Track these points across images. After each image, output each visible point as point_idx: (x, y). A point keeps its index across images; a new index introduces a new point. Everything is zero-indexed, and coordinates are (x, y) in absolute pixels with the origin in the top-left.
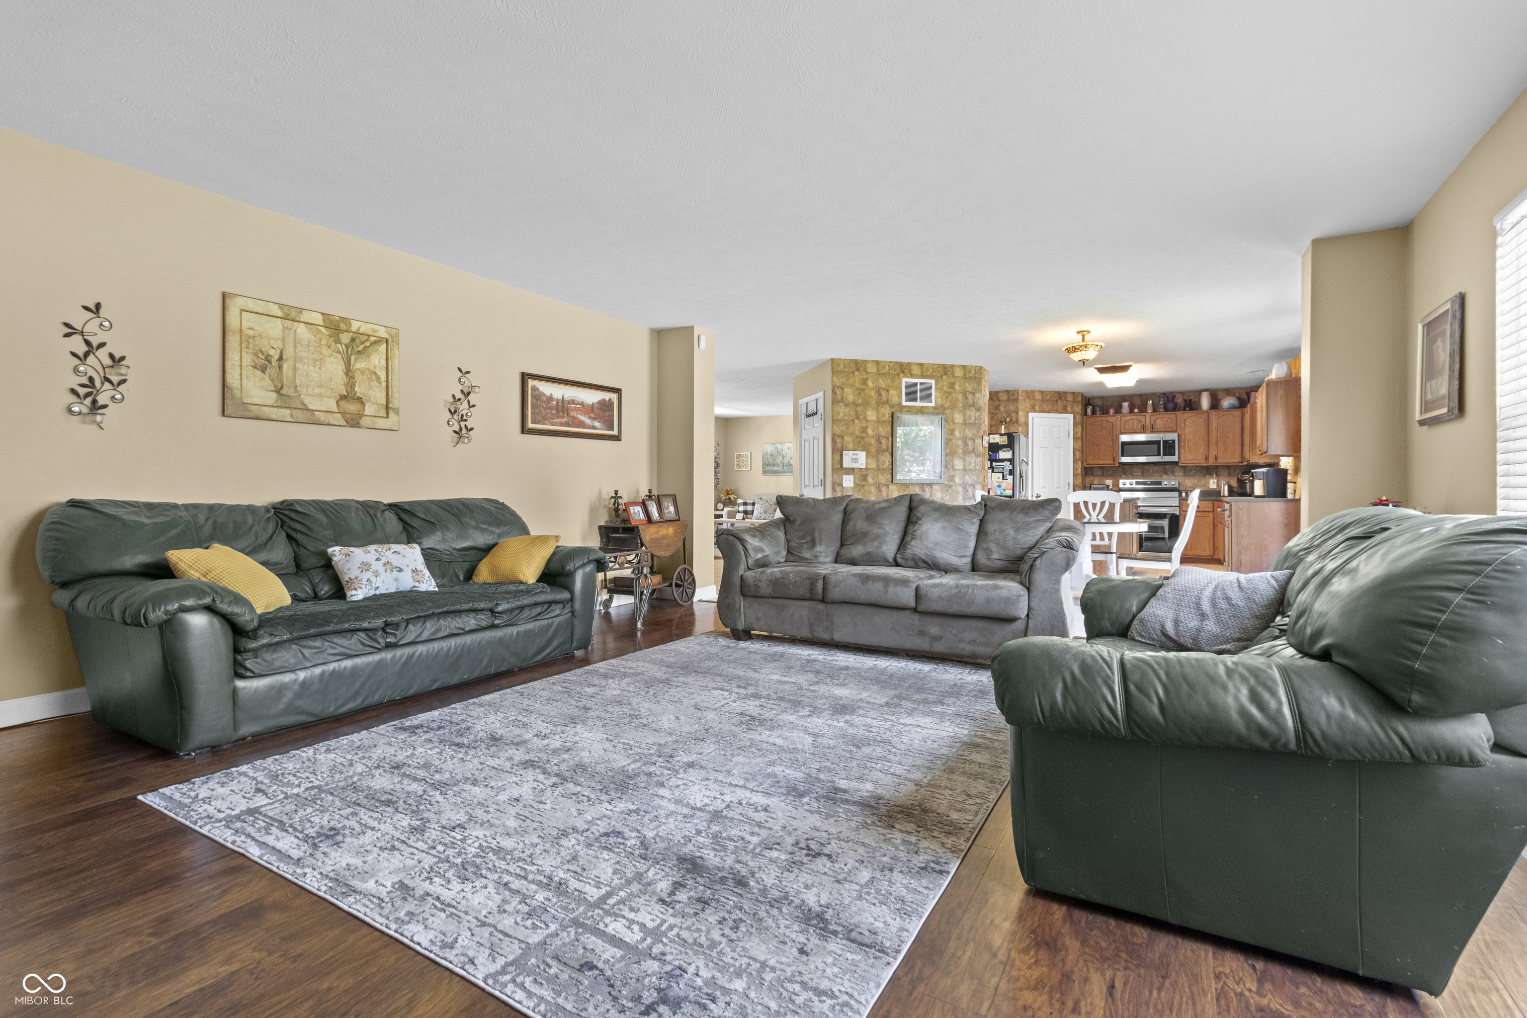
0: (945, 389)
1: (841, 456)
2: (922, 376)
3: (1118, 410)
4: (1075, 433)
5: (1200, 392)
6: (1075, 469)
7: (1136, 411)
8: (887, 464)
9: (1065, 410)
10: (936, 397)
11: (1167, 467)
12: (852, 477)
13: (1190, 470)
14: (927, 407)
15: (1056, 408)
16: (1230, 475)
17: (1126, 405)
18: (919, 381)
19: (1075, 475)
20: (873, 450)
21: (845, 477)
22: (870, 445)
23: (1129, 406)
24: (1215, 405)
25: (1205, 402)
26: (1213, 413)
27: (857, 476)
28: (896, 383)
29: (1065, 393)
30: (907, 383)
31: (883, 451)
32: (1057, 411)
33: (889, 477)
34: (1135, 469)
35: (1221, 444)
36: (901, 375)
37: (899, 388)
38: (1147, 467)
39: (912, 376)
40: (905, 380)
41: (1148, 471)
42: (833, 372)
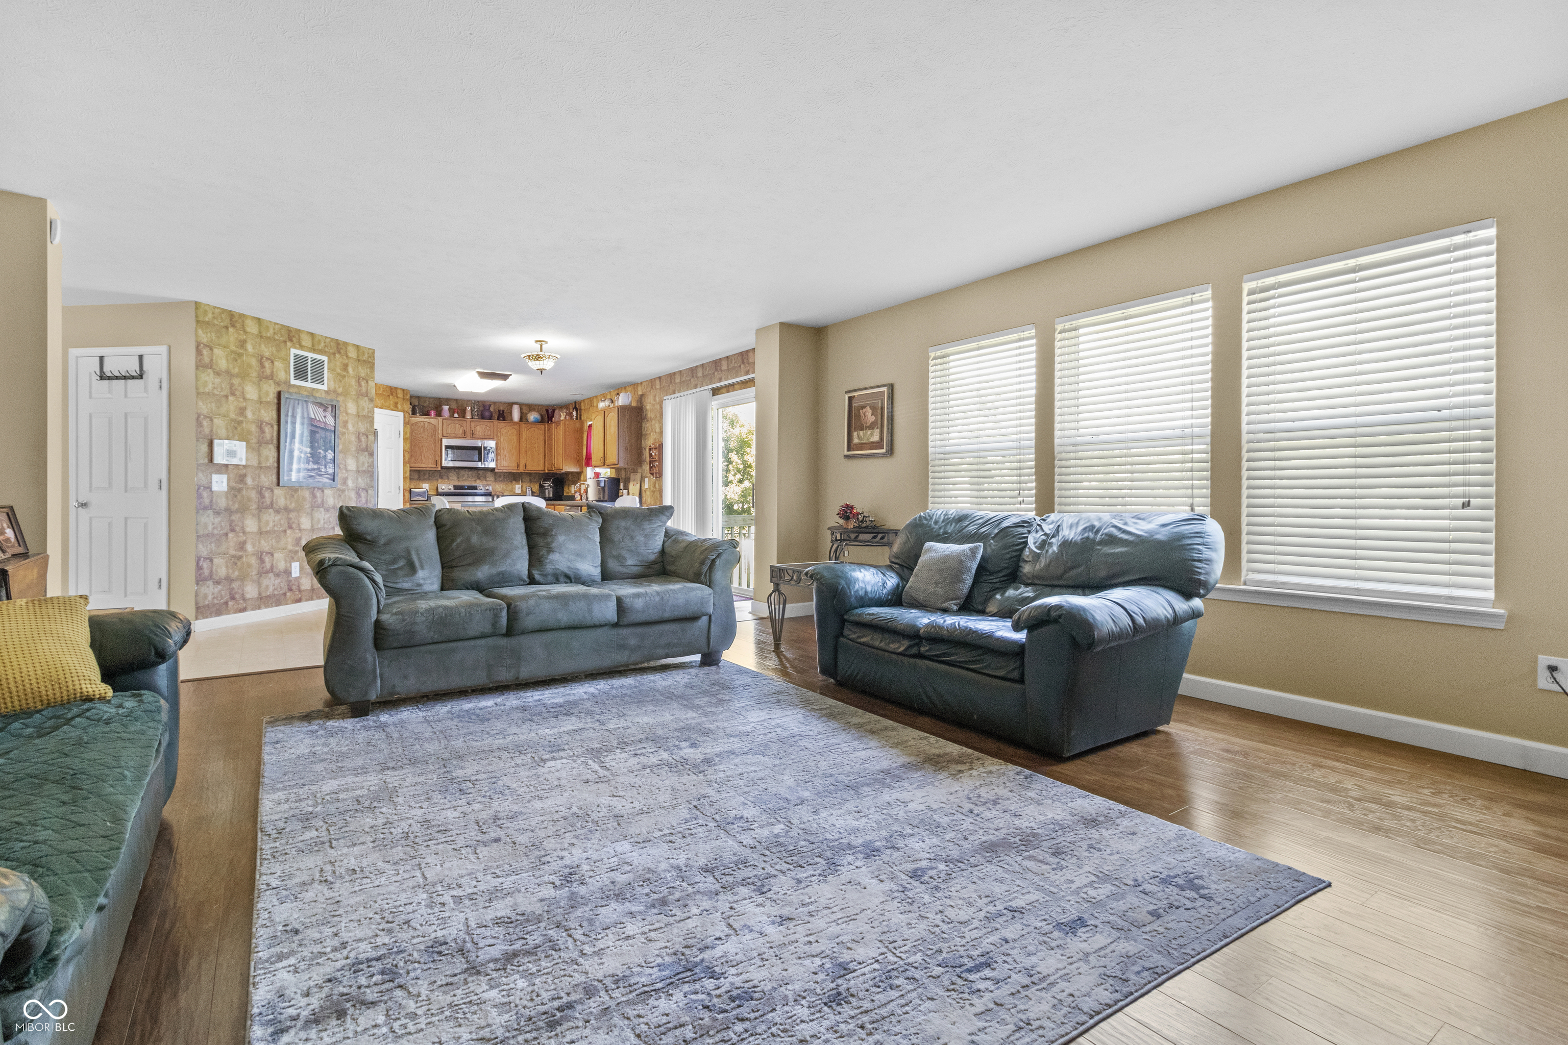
0: (339, 371)
1: (211, 445)
2: (313, 350)
3: (439, 414)
4: (405, 433)
5: (511, 405)
6: (405, 472)
7: (456, 415)
8: (272, 461)
9: (395, 408)
10: (328, 379)
11: (481, 472)
12: (224, 478)
13: (500, 476)
14: (318, 390)
15: (387, 404)
16: (531, 481)
17: (446, 408)
18: (311, 355)
19: (405, 478)
20: (254, 440)
21: (215, 477)
22: (249, 433)
23: (449, 409)
24: (523, 418)
25: (516, 415)
26: (523, 425)
27: (232, 476)
28: (283, 354)
29: (396, 388)
30: (296, 356)
31: (267, 443)
32: (389, 408)
33: (274, 478)
34: (451, 474)
35: (529, 453)
36: (289, 344)
37: (286, 360)
38: (462, 472)
39: (302, 347)
40: (293, 351)
41: (463, 476)
42: (198, 322)
